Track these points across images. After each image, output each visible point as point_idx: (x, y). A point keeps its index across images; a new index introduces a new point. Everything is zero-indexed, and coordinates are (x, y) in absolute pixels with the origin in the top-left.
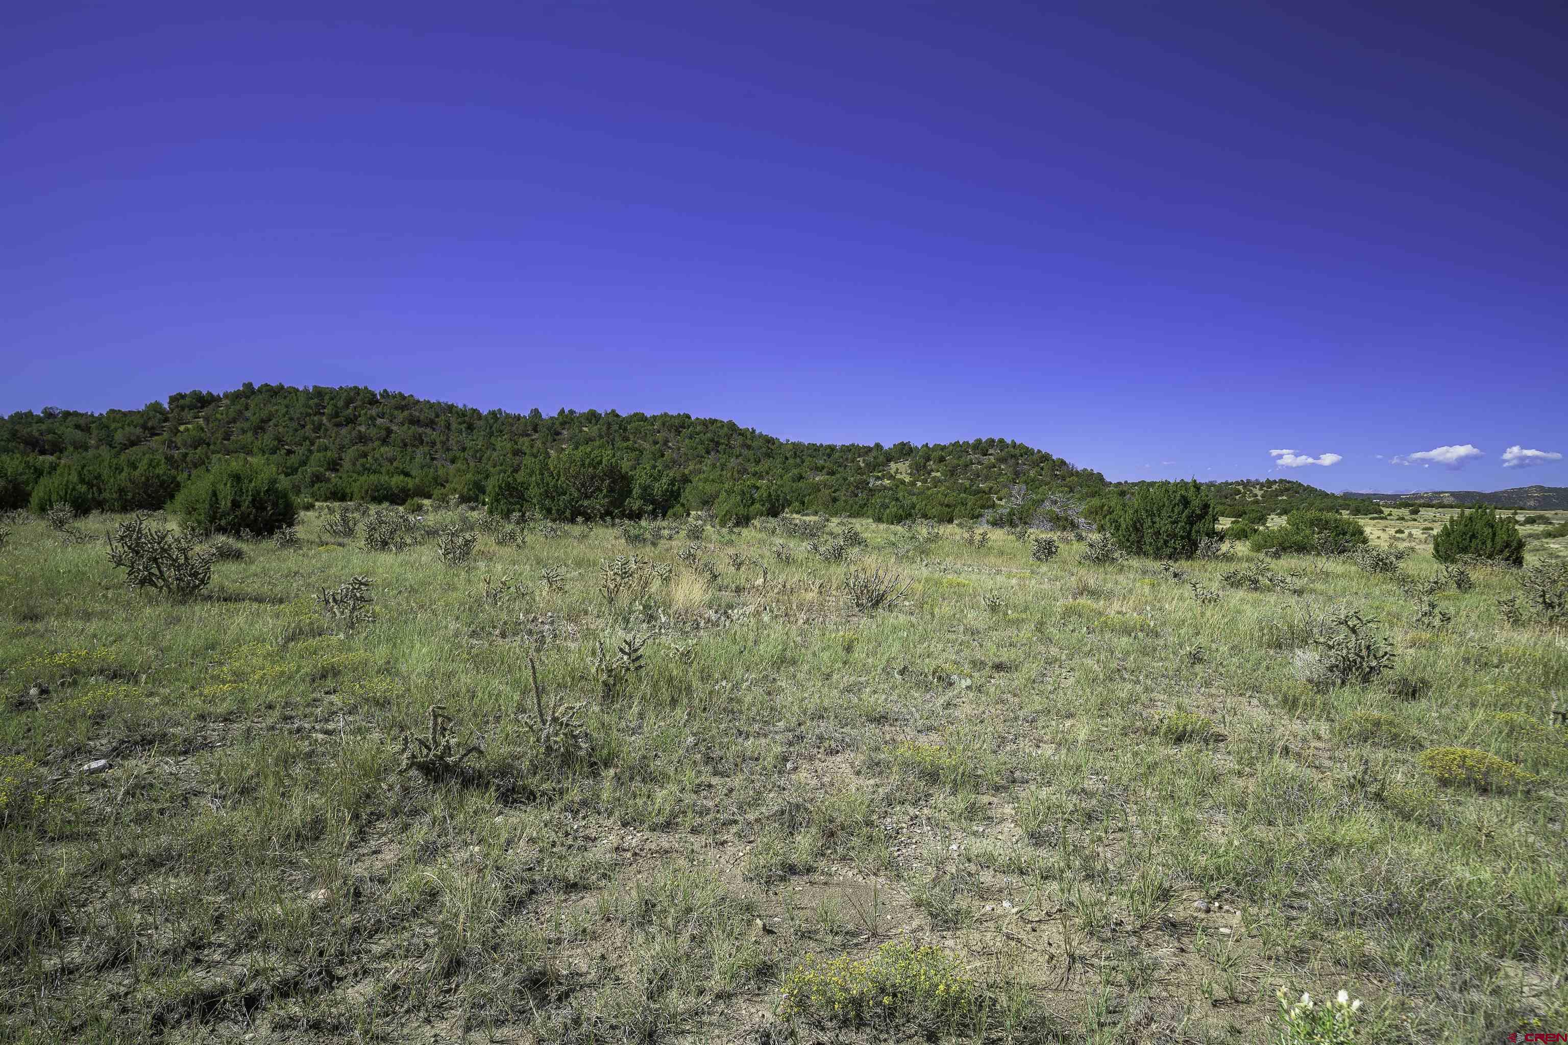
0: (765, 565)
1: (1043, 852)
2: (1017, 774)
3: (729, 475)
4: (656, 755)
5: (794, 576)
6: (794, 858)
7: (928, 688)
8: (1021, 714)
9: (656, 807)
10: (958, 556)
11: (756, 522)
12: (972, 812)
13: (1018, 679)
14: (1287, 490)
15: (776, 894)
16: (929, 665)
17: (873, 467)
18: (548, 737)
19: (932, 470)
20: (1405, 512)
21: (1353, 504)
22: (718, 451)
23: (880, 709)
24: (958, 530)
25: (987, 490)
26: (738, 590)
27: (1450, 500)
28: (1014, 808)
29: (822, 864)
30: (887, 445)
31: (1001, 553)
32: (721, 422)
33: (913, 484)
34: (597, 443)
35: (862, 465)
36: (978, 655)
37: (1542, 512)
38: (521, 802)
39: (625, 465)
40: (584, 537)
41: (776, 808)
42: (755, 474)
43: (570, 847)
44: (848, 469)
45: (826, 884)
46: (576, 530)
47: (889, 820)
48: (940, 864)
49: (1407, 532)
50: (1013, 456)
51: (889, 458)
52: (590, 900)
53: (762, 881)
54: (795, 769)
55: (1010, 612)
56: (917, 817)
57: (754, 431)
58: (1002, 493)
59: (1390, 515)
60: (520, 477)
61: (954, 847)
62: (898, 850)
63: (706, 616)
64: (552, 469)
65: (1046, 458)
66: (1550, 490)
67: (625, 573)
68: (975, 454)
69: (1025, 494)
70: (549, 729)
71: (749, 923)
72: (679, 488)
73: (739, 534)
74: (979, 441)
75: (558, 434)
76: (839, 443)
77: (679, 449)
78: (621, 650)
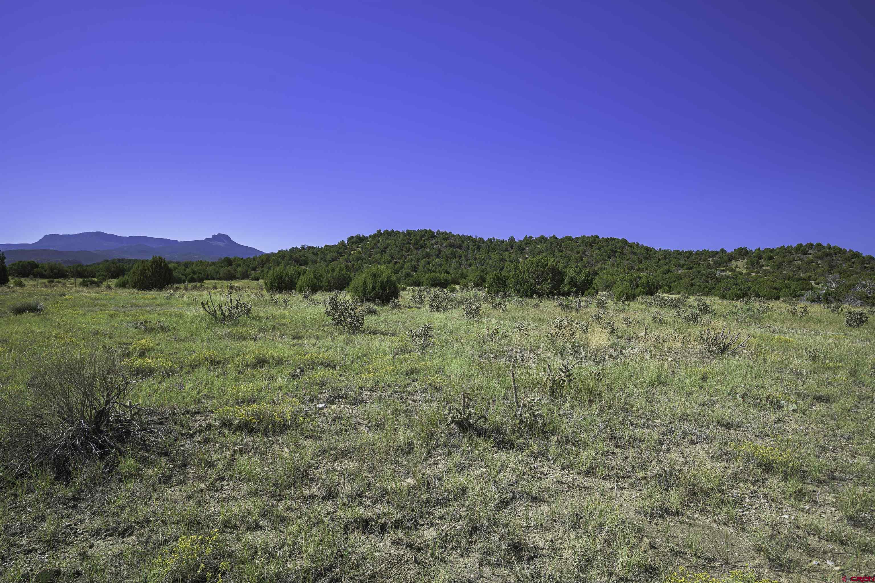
0: (646, 325)
1: (861, 532)
2: (837, 474)
3: (622, 270)
4: (581, 432)
5: (665, 332)
6: (668, 505)
7: (763, 408)
8: (839, 432)
9: (582, 462)
10: (783, 322)
11: (639, 298)
12: (800, 495)
13: (836, 408)
15: (657, 525)
16: (763, 393)
17: (718, 264)
18: (521, 415)
19: (763, 265)
22: (615, 256)
23: (727, 418)
24: (783, 304)
25: (807, 278)
26: (629, 339)
28: (835, 497)
29: (688, 511)
31: (819, 321)
32: (618, 239)
33: (749, 274)
34: (545, 254)
35: (711, 263)
36: (802, 389)
38: (506, 448)
39: (561, 266)
40: (537, 306)
41: (656, 472)
42: (639, 270)
43: (533, 476)
44: (701, 266)
45: (690, 524)
46: (533, 302)
47: (735, 491)
48: (775, 526)
50: (827, 255)
51: (731, 258)
52: (544, 508)
53: (647, 515)
54: (668, 450)
55: (827, 361)
56: (756, 492)
57: (638, 244)
58: (818, 280)
60: (504, 273)
61: (786, 516)
62: (742, 512)
63: (609, 353)
64: (520, 268)
65: (857, 255)
67: (562, 326)
68: (797, 254)
69: (838, 281)
70: (521, 411)
71: (641, 539)
72: (592, 278)
73: (629, 305)
74: (800, 245)
75: (524, 249)
76: (694, 250)
77: (592, 256)
78: (561, 370)
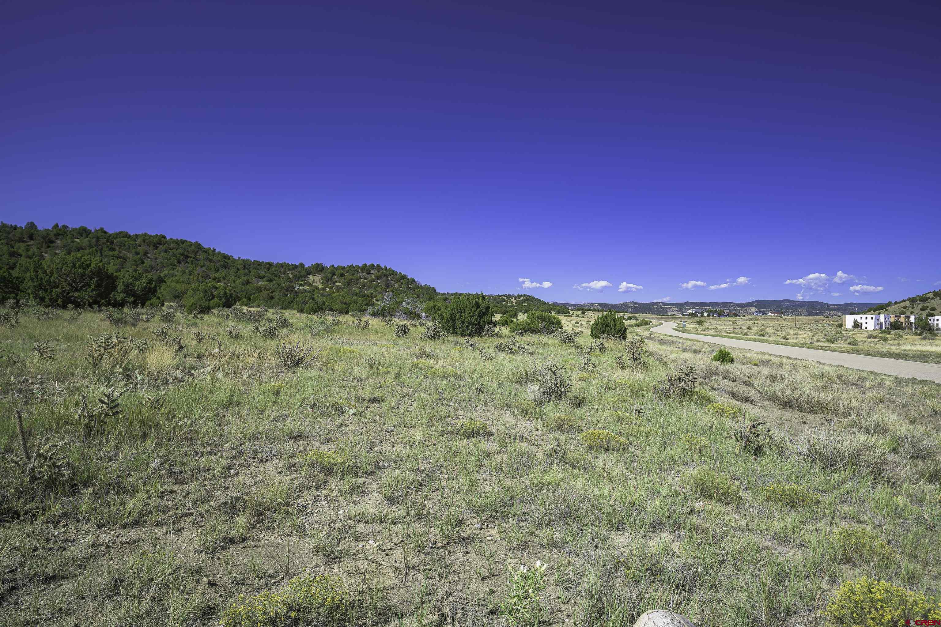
0: (220, 340)
1: (394, 508)
2: (381, 464)
3: (195, 278)
4: (128, 474)
5: (241, 347)
6: (233, 533)
7: (329, 416)
8: (385, 428)
9: (128, 511)
10: (350, 334)
11: (215, 311)
12: (353, 489)
13: (384, 407)
14: (527, 300)
15: (219, 559)
16: (330, 401)
17: (298, 278)
18: (33, 469)
19: (336, 282)
20: (579, 313)
21: (557, 308)
22: (187, 262)
23: (297, 430)
24: (351, 318)
25: (369, 295)
26: (200, 357)
27: (598, 307)
28: (378, 484)
29: (253, 534)
30: (308, 265)
31: (377, 333)
32: (190, 242)
33: (324, 289)
34: (87, 251)
35: (291, 276)
36: (361, 394)
37: (634, 314)
38: (5, 521)
39: (111, 269)
40: (73, 319)
41: (221, 501)
42: (215, 279)
43: (50, 549)
44: (281, 278)
45: (255, 546)
46: (67, 314)
47: (300, 500)
48: (332, 523)
49: (580, 323)
50: (385, 275)
51: (309, 272)
52: (67, 586)
53: (209, 552)
54: (237, 474)
55: (380, 368)
56: (318, 496)
57: (214, 250)
58: (378, 297)
59: (573, 314)
60: (15, 273)
61: (341, 512)
62: (306, 518)
63: (174, 375)
64: (46, 268)
65: (404, 277)
66: (638, 304)
67: (108, 345)
68: (363, 272)
69: (391, 298)
70: (34, 462)
71: (198, 582)
72: (156, 286)
73: (202, 319)
74: (365, 265)
75: (52, 242)
76: (275, 262)
77: (156, 259)
78: (101, 401)
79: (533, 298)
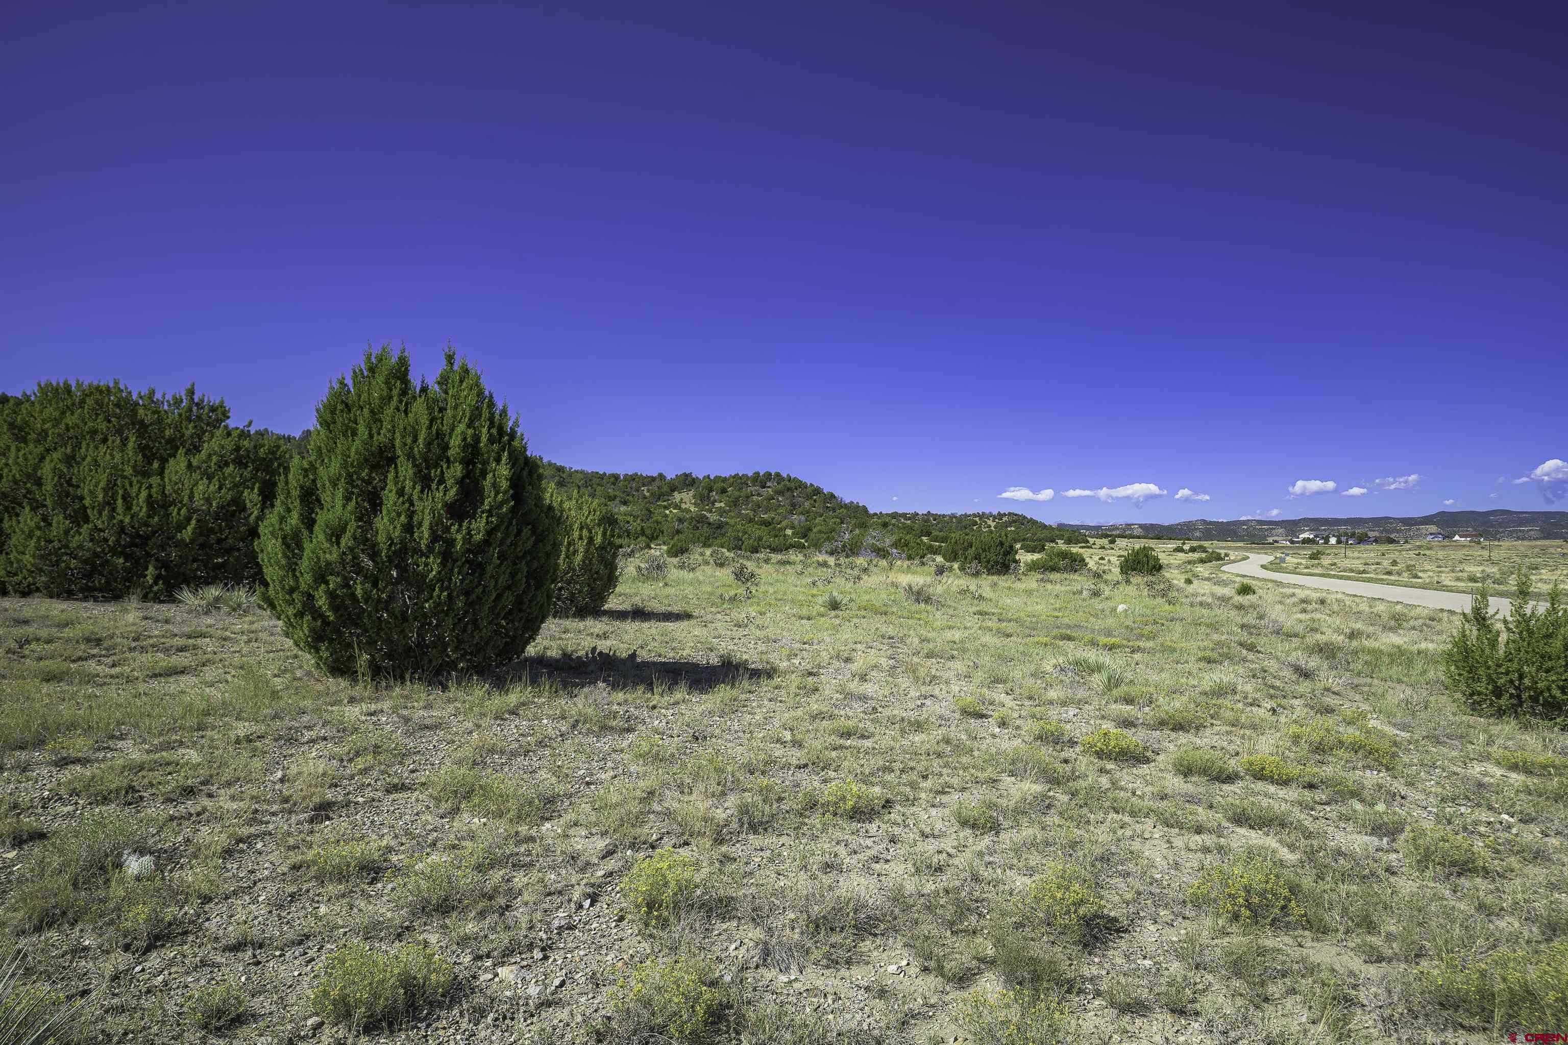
14: (1015, 522)
17: (658, 496)
19: (716, 501)
20: (1105, 541)
21: (1066, 535)
27: (1138, 531)
30: (670, 476)
33: (698, 513)
35: (647, 494)
50: (789, 489)
51: (673, 488)
59: (1094, 544)
65: (817, 491)
66: (1211, 523)
68: (754, 486)
74: (758, 474)
76: (621, 472)
79: (1025, 517)
